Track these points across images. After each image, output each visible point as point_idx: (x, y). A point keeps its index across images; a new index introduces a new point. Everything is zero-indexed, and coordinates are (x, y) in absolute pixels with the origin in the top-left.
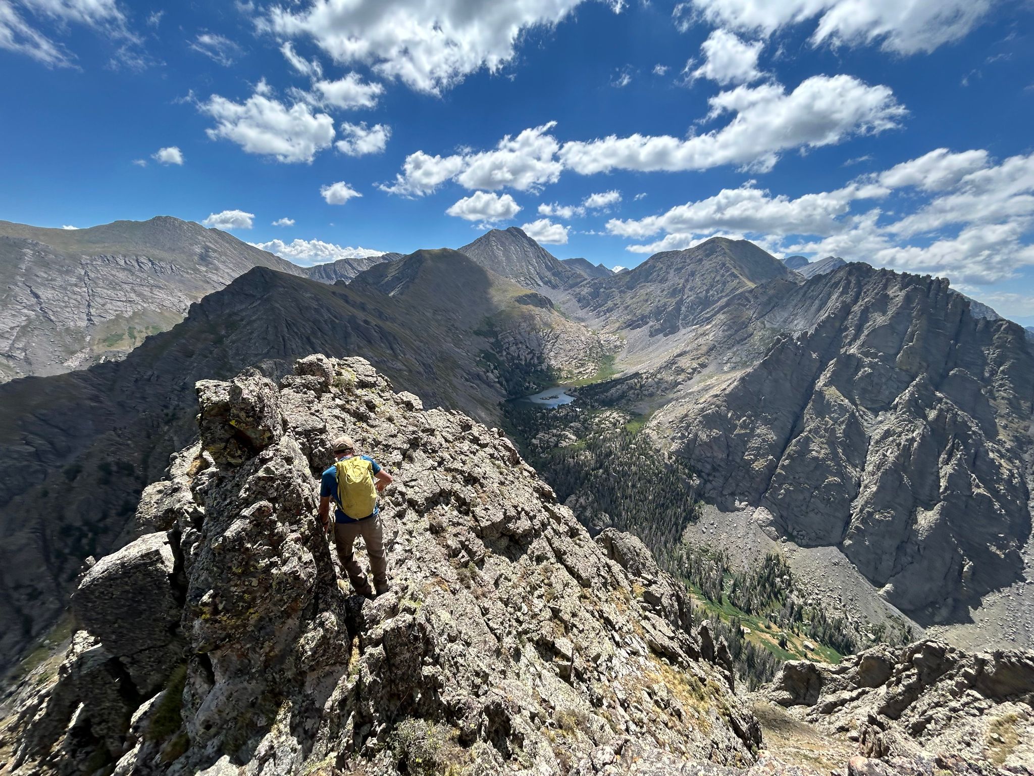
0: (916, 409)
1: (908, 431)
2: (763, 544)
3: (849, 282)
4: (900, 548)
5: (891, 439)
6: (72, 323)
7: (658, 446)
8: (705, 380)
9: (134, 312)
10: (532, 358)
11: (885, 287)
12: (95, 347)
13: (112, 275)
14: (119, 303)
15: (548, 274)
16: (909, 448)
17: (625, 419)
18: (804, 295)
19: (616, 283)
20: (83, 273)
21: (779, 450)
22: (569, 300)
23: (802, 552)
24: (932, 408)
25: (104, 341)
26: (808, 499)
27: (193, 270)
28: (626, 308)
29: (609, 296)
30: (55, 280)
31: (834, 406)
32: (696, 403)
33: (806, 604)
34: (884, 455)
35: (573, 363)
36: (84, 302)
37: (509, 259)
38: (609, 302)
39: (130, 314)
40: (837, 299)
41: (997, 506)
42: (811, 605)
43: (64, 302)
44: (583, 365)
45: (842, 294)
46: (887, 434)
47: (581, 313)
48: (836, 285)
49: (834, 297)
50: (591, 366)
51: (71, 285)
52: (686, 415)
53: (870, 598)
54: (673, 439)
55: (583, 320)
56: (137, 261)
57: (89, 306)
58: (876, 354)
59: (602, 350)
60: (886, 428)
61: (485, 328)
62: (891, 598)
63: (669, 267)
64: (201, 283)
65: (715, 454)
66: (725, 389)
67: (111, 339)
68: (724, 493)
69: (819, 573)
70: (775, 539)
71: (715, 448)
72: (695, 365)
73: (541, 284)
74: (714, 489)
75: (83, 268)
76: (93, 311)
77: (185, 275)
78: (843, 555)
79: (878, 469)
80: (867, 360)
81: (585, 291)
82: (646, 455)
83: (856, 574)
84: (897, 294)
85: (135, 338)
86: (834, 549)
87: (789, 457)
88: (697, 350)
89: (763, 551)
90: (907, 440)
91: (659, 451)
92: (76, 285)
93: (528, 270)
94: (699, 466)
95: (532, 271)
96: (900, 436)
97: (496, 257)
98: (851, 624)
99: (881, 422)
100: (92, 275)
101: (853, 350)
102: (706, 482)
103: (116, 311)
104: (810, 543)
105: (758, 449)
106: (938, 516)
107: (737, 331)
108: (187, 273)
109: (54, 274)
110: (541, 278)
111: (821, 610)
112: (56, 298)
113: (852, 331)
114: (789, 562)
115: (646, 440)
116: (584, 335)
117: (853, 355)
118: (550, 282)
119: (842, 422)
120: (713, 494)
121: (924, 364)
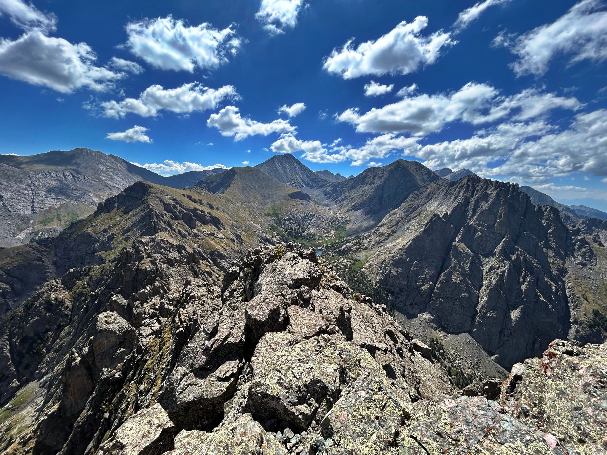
0: (506, 254)
1: (502, 266)
2: (429, 333)
3: (468, 186)
4: (501, 332)
5: (493, 271)
6: (22, 212)
7: (369, 278)
8: (395, 240)
9: (61, 205)
10: (299, 229)
11: (486, 188)
12: (36, 226)
13: (48, 183)
14: (52, 200)
15: (307, 180)
16: (503, 276)
17: (351, 263)
18: (446, 193)
19: (346, 185)
20: (30, 182)
21: (435, 279)
22: (320, 194)
23: (450, 337)
24: (513, 254)
25: (42, 222)
26: (451, 306)
27: (98, 179)
28: (352, 199)
29: (342, 193)
30: (12, 187)
31: (463, 253)
32: (390, 253)
33: (453, 366)
34: (490, 280)
35: (322, 231)
36: (30, 199)
37: (285, 171)
38: (342, 196)
39: (58, 206)
40: (463, 195)
41: (550, 306)
42: (455, 366)
43: (17, 199)
44: (328, 232)
45: (465, 192)
46: (492, 268)
47: (326, 202)
48: (462, 187)
49: (462, 193)
50: (332, 232)
51: (23, 189)
52: (384, 260)
53: (487, 361)
54: (378, 274)
55: (328, 206)
56: (64, 174)
57: (33, 202)
58: (484, 225)
59: (339, 223)
60: (490, 265)
61: (271, 212)
62: (498, 361)
63: (375, 176)
64: (103, 187)
65: (401, 282)
66: (405, 245)
67: (46, 221)
68: (407, 304)
69: (460, 348)
70: (435, 330)
71: (401, 278)
72: (389, 231)
73: (304, 185)
74: (401, 302)
75: (30, 179)
76: (35, 205)
77: (93, 182)
78: (471, 338)
79: (488, 288)
80: (479, 228)
81: (329, 189)
82: (363, 283)
83: (479, 348)
84: (492, 193)
85: (61, 220)
86: (466, 334)
87: (441, 282)
88: (390, 222)
89: (429, 337)
90: (501, 272)
91: (370, 281)
92: (26, 190)
93: (296, 177)
94: (392, 289)
95: (299, 178)
96: (498, 269)
97: (278, 171)
98: (477, 377)
99: (488, 262)
100: (36, 183)
101: (472, 223)
102: (396, 298)
103: (49, 204)
104: (454, 331)
105: (424, 279)
106: (519, 314)
107: (412, 212)
108: (94, 181)
109: (12, 183)
110: (304, 183)
111: (461, 369)
112: (13, 197)
113: (471, 212)
114: (443, 342)
115: (363, 275)
116: (328, 214)
117: (472, 225)
118: (309, 184)
119: (468, 263)
120: (401, 305)
121: (508, 230)
